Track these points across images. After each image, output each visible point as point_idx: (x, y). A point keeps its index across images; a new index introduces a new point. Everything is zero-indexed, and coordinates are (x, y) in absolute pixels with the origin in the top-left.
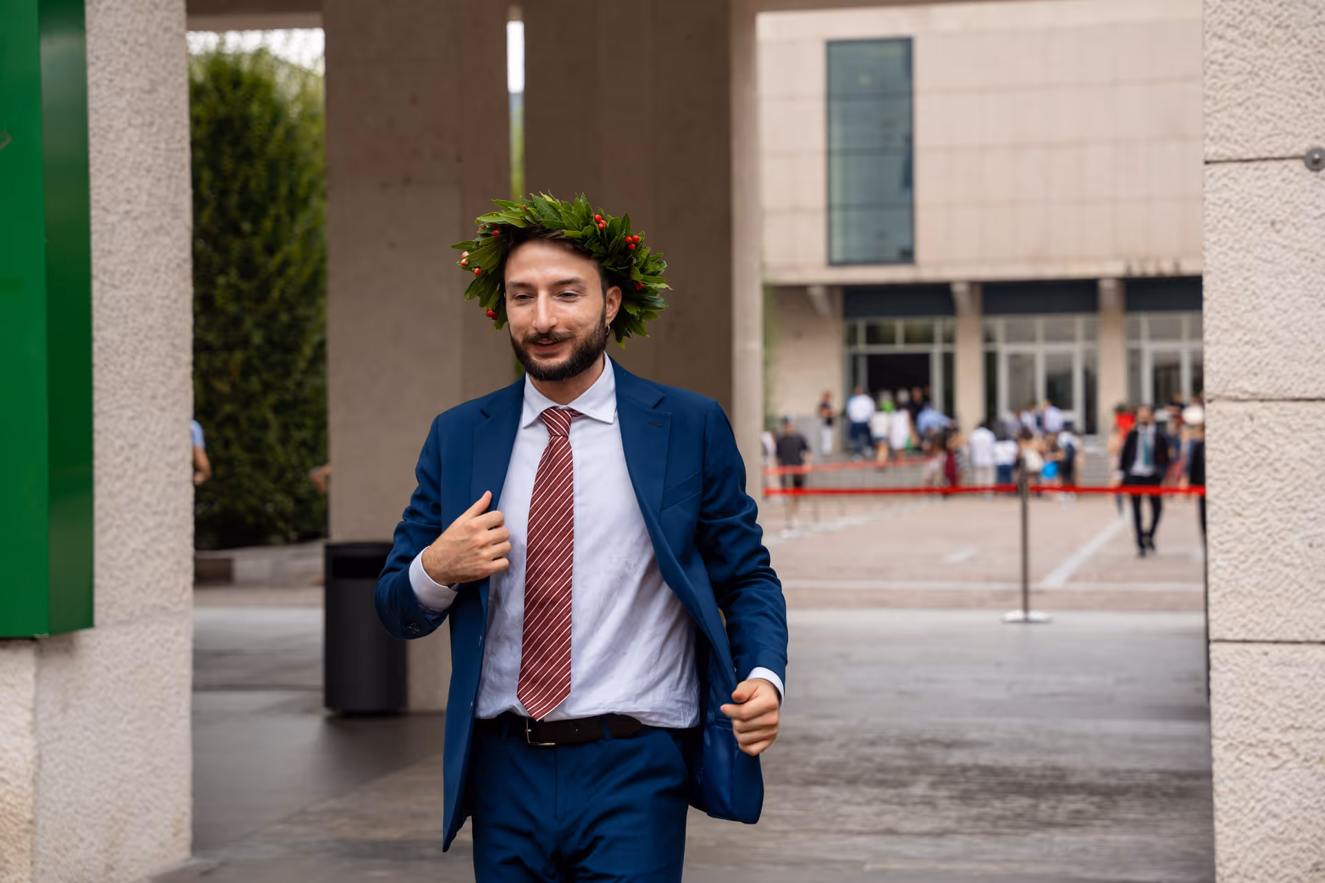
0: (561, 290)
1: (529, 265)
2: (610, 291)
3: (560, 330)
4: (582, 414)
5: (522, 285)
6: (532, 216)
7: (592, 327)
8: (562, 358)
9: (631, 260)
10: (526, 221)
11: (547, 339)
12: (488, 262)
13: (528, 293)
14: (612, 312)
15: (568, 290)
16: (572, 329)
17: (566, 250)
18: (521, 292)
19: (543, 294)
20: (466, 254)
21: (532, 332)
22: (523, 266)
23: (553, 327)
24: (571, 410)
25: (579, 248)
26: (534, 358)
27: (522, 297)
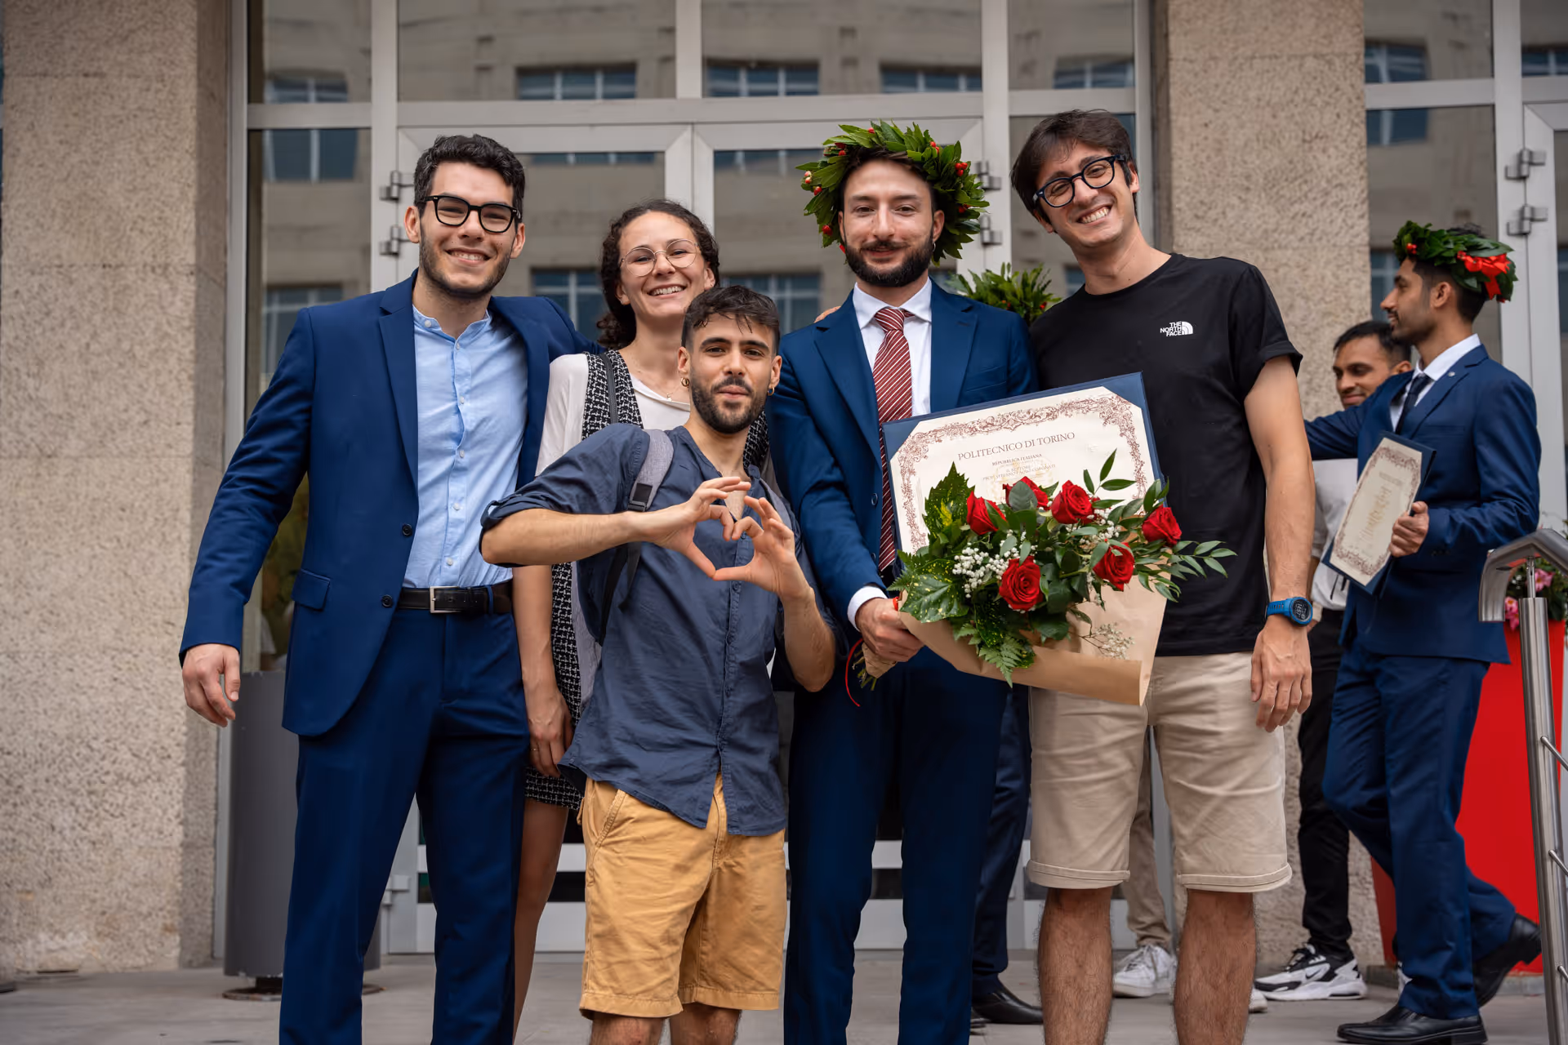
0: (901, 205)
1: (874, 180)
2: (937, 213)
3: (896, 239)
4: (912, 315)
5: (865, 198)
6: (877, 137)
7: (923, 239)
8: (895, 264)
9: (958, 185)
10: (872, 142)
11: (884, 245)
12: (828, 181)
13: (868, 205)
14: (937, 232)
15: (907, 204)
16: (907, 239)
17: (905, 170)
18: (863, 204)
19: (883, 207)
20: (809, 173)
21: (871, 240)
22: (864, 182)
23: (892, 236)
24: (905, 311)
25: (917, 169)
26: (869, 263)
27: (865, 209)
